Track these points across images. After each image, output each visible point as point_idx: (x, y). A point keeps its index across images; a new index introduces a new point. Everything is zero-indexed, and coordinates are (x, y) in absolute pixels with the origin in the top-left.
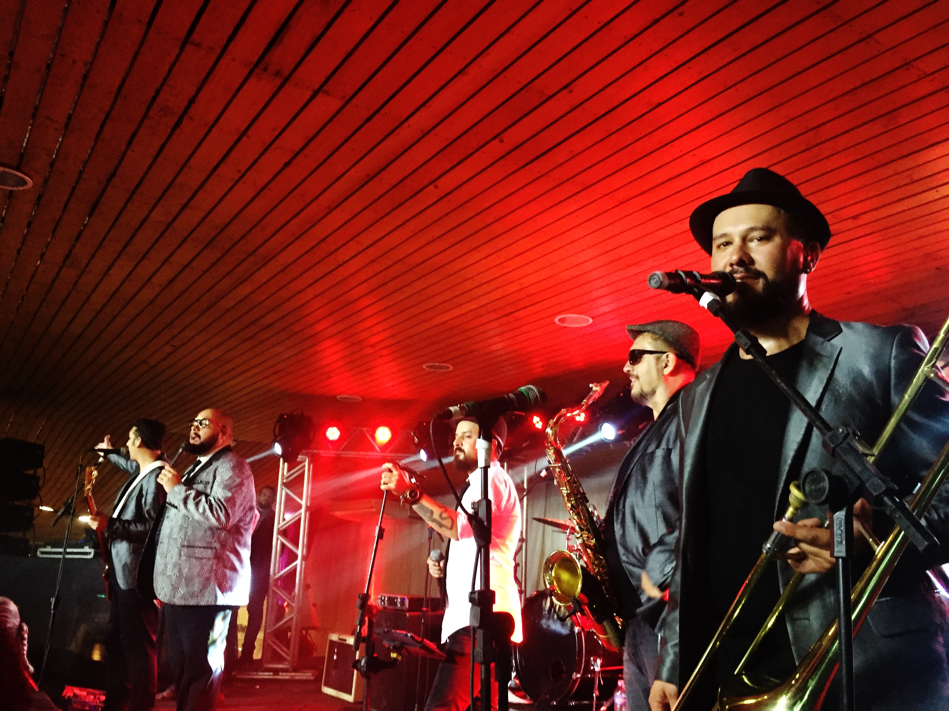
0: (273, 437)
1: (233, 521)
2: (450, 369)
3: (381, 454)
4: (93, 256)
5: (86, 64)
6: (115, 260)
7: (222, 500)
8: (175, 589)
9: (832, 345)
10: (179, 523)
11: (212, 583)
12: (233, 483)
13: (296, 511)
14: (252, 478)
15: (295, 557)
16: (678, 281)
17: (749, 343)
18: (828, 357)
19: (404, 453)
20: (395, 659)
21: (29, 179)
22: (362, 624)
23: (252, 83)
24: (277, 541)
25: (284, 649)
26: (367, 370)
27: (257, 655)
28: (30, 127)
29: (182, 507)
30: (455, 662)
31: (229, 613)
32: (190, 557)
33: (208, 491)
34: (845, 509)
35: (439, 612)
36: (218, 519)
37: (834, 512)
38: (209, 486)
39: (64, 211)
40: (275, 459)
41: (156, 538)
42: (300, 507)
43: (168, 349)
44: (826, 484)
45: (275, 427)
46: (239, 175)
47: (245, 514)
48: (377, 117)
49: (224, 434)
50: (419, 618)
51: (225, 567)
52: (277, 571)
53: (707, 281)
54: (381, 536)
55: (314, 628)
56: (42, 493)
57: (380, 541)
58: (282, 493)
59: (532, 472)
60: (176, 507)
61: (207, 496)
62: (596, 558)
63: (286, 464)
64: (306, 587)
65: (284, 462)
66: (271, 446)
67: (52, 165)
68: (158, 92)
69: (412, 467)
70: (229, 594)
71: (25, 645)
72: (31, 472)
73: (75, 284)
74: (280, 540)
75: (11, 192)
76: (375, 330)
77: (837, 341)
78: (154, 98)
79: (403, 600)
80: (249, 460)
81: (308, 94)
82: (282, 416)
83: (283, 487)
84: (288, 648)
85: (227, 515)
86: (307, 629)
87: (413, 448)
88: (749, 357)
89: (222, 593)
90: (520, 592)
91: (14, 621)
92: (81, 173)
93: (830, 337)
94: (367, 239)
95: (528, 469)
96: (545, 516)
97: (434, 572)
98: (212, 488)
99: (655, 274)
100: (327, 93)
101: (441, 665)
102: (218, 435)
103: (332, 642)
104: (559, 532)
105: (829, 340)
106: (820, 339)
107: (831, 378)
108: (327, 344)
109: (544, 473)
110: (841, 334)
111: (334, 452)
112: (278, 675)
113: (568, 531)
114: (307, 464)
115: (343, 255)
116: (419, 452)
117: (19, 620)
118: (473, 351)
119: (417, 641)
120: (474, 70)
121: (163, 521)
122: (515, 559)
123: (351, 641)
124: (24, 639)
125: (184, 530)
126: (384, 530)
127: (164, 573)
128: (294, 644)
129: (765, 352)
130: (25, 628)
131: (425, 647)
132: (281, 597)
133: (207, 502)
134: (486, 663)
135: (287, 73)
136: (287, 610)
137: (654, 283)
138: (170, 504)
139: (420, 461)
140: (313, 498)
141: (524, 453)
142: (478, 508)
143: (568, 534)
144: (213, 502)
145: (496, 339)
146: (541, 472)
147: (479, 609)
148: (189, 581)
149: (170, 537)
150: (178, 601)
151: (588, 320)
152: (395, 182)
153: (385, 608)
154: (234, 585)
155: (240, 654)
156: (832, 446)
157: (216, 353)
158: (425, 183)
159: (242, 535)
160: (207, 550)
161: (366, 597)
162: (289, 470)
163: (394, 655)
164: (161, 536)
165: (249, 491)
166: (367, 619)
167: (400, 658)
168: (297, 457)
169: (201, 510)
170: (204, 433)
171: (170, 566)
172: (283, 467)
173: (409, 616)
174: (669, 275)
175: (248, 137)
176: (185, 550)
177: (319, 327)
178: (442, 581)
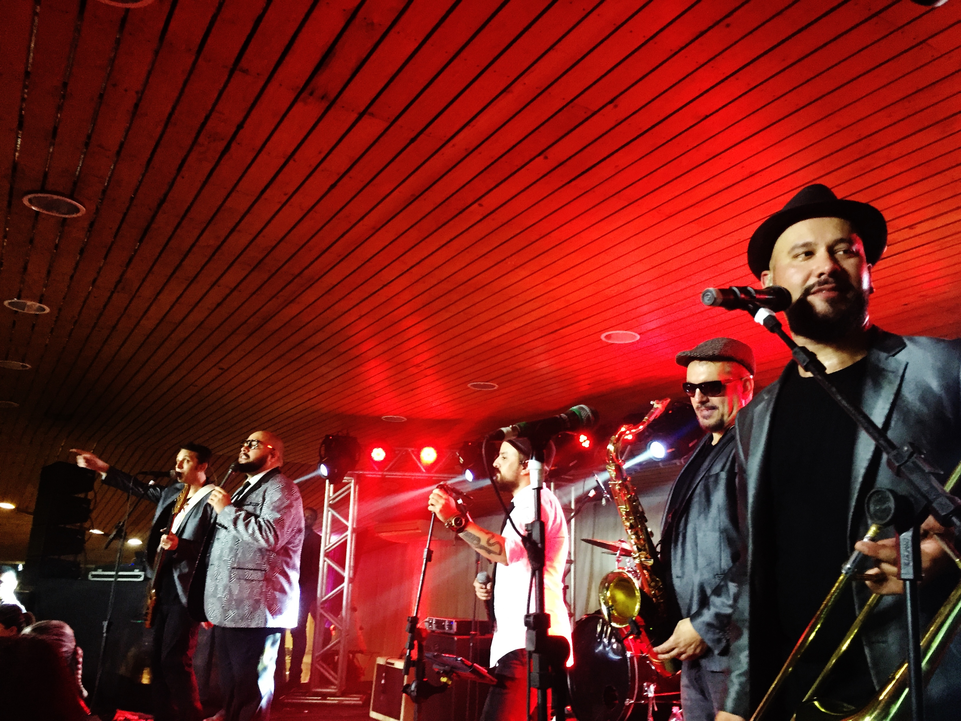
0: (319, 458)
1: (282, 543)
2: (495, 388)
3: (427, 475)
4: (144, 280)
5: (137, 93)
6: (165, 284)
7: (271, 521)
8: (225, 611)
9: (897, 361)
10: (229, 545)
11: (262, 606)
12: (281, 505)
13: (342, 533)
14: (300, 500)
15: (341, 579)
16: (732, 297)
17: (808, 360)
18: (893, 372)
19: (451, 473)
20: (445, 683)
21: (82, 207)
22: (411, 647)
23: (299, 106)
24: (324, 563)
25: (332, 673)
26: (412, 390)
27: (305, 678)
28: (82, 156)
29: (231, 527)
30: (505, 687)
31: (278, 635)
32: (240, 579)
33: (258, 512)
34: (912, 529)
35: (487, 636)
36: (267, 541)
37: (900, 533)
38: (258, 508)
39: (115, 236)
40: (321, 480)
41: (207, 560)
42: (346, 528)
43: (215, 372)
44: (892, 504)
45: (320, 448)
46: (286, 198)
47: (294, 536)
48: (422, 136)
49: (273, 457)
50: (468, 641)
51: (275, 589)
52: (323, 594)
53: (762, 297)
54: (429, 559)
55: (361, 652)
56: (94, 515)
57: (429, 563)
58: (328, 515)
59: (580, 492)
60: (226, 528)
61: (257, 517)
62: (653, 580)
63: (332, 486)
64: (354, 609)
65: (330, 483)
66: (317, 468)
67: (104, 192)
68: (207, 118)
69: (458, 488)
70: (279, 617)
71: (79, 669)
72: (82, 496)
73: (126, 309)
74: (327, 562)
75: (65, 219)
76: (420, 349)
77: (902, 356)
78: (203, 125)
79: (451, 623)
80: (296, 482)
81: (354, 116)
82: (327, 436)
83: (330, 509)
84: (336, 672)
85: (276, 537)
86: (354, 653)
87: (457, 467)
88: (809, 375)
89: (272, 615)
90: (571, 615)
91: (70, 644)
92: (132, 199)
93: (894, 353)
94: (411, 259)
95: (576, 490)
96: (593, 537)
97: (481, 595)
98: (261, 509)
99: (708, 291)
100: (372, 115)
101: (491, 689)
102: (267, 457)
103: (379, 665)
104: (608, 553)
105: (894, 355)
106: (883, 355)
107: (898, 394)
108: (373, 364)
109: (592, 493)
110: (906, 349)
111: (380, 473)
112: (326, 699)
113: (618, 552)
114: (352, 485)
115: (388, 275)
116: (465, 473)
117: (74, 644)
118: (518, 370)
119: (466, 665)
120: (518, 88)
121: (213, 543)
122: (563, 581)
123: (399, 665)
124: (78, 663)
125: (234, 551)
126: (433, 551)
127: (214, 595)
128: (342, 666)
129: (825, 368)
130: (80, 652)
131: (475, 671)
132: (328, 620)
133: (256, 523)
134: (543, 688)
135: (332, 96)
136: (334, 633)
137: (707, 301)
138: (220, 525)
139: (465, 481)
140: (359, 520)
141: (572, 472)
142: (531, 530)
143: (618, 555)
144: (262, 523)
145: (542, 357)
146: (589, 492)
147: (534, 633)
148: (239, 603)
149: (220, 558)
150: (229, 624)
151: (635, 337)
152: (439, 201)
153: (433, 631)
154: (283, 608)
155: (288, 678)
156: (897, 464)
157: (263, 375)
158: (470, 202)
159: (290, 557)
160: (256, 571)
161: (414, 621)
162: (335, 492)
163: (444, 680)
164: (211, 558)
165: (298, 513)
166: (416, 642)
167: (450, 683)
168: (343, 479)
169: (250, 531)
170: (253, 454)
171: (220, 588)
172: (329, 488)
173: (458, 639)
174: (722, 291)
175: (294, 161)
176: (236, 572)
177: (364, 347)
178: (490, 604)
